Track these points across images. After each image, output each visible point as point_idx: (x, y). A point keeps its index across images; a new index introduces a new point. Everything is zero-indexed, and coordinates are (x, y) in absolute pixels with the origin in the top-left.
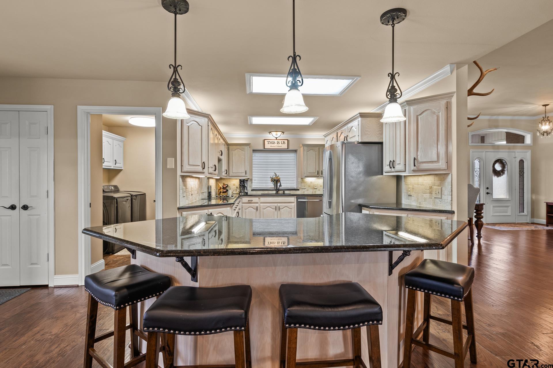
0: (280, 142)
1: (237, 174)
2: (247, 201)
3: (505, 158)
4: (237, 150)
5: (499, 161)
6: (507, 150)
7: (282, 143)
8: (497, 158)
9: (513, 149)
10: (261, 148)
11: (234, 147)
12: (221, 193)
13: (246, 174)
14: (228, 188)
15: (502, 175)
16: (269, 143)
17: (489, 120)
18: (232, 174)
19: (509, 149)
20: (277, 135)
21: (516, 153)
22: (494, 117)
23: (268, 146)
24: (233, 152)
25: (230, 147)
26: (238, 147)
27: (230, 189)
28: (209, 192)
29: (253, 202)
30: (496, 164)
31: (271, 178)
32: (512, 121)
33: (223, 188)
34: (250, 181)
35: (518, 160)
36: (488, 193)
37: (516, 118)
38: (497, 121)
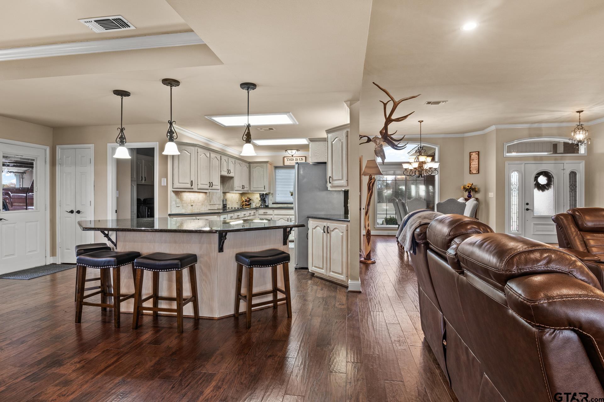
0: (298, 159)
1: (257, 189)
2: (263, 213)
3: (551, 170)
4: (257, 167)
5: (544, 173)
6: (553, 162)
7: (300, 160)
8: (539, 170)
9: (561, 160)
10: (282, 165)
11: (255, 164)
12: (244, 206)
13: (265, 189)
14: (251, 201)
15: (548, 189)
16: (288, 160)
17: (530, 129)
18: (253, 188)
19: (556, 159)
20: (292, 153)
21: (565, 164)
22: (536, 125)
23: (287, 163)
24: (254, 169)
25: (251, 165)
26: (258, 164)
27: (254, 202)
28: (224, 204)
29: (268, 213)
30: (539, 176)
31: (290, 192)
32: (559, 128)
33: (246, 201)
34: (271, 195)
35: (568, 172)
36: (527, 209)
37: (564, 124)
38: (540, 129)
